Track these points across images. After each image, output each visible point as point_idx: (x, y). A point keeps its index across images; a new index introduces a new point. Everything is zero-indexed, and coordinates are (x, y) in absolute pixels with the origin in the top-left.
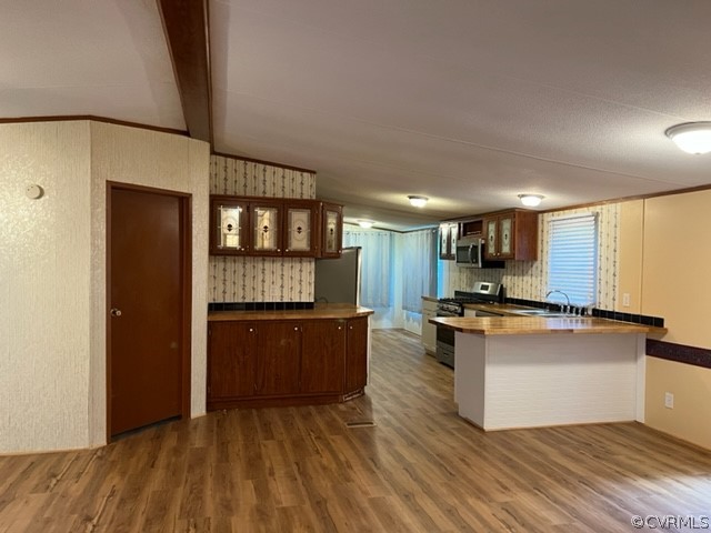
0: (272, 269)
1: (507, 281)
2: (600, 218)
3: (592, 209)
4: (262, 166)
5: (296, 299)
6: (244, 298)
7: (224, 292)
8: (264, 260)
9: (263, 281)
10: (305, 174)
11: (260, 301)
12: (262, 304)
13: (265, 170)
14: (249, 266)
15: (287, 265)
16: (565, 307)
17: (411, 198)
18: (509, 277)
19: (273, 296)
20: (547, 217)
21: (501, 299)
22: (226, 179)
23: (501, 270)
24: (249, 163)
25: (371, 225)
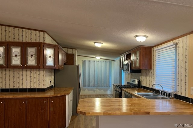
0: (26, 74)
1: (142, 78)
2: (178, 46)
3: (174, 41)
4: (21, 30)
5: (37, 87)
6: (14, 86)
7: (5, 84)
8: (22, 70)
9: (22, 79)
10: (41, 32)
11: (21, 88)
12: (22, 89)
13: (23, 31)
14: (16, 73)
15: (33, 72)
16: (162, 92)
17: (95, 43)
18: (142, 77)
19: (27, 86)
20: (155, 48)
21: (139, 87)
22: (6, 36)
23: (140, 74)
24: (16, 29)
25: (100, 58)
